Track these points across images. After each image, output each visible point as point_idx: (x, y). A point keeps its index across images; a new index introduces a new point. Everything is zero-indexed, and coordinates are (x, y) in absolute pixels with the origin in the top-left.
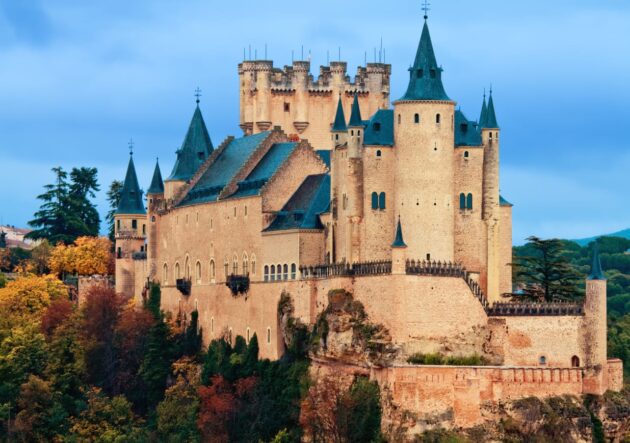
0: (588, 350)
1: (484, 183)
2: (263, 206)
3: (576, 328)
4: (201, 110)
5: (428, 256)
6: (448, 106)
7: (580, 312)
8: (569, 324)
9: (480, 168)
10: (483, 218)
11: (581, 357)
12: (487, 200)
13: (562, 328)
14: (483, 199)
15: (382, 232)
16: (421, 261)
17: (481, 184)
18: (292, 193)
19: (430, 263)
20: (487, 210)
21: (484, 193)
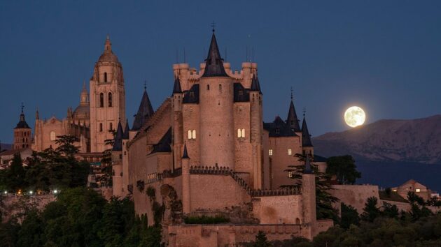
0: (303, 215)
1: (251, 122)
2: (147, 142)
3: (297, 202)
4: (147, 92)
5: (216, 164)
6: (226, 80)
7: (299, 193)
8: (294, 200)
9: (249, 113)
10: (251, 142)
11: (300, 218)
12: (252, 132)
13: (290, 203)
14: (251, 131)
15: (194, 152)
16: (212, 167)
17: (249, 123)
18: (164, 134)
19: (218, 168)
20: (252, 137)
21: (251, 128)
